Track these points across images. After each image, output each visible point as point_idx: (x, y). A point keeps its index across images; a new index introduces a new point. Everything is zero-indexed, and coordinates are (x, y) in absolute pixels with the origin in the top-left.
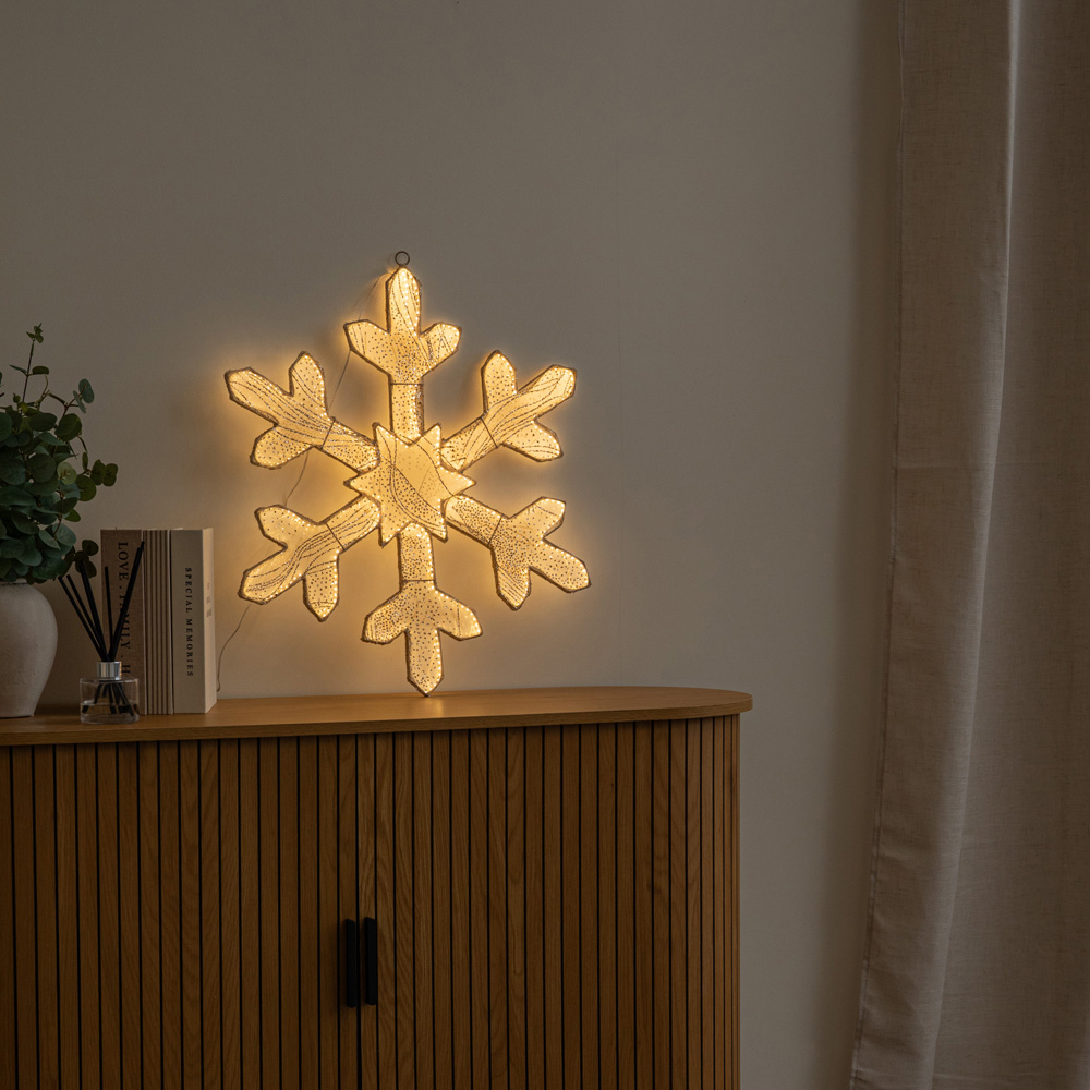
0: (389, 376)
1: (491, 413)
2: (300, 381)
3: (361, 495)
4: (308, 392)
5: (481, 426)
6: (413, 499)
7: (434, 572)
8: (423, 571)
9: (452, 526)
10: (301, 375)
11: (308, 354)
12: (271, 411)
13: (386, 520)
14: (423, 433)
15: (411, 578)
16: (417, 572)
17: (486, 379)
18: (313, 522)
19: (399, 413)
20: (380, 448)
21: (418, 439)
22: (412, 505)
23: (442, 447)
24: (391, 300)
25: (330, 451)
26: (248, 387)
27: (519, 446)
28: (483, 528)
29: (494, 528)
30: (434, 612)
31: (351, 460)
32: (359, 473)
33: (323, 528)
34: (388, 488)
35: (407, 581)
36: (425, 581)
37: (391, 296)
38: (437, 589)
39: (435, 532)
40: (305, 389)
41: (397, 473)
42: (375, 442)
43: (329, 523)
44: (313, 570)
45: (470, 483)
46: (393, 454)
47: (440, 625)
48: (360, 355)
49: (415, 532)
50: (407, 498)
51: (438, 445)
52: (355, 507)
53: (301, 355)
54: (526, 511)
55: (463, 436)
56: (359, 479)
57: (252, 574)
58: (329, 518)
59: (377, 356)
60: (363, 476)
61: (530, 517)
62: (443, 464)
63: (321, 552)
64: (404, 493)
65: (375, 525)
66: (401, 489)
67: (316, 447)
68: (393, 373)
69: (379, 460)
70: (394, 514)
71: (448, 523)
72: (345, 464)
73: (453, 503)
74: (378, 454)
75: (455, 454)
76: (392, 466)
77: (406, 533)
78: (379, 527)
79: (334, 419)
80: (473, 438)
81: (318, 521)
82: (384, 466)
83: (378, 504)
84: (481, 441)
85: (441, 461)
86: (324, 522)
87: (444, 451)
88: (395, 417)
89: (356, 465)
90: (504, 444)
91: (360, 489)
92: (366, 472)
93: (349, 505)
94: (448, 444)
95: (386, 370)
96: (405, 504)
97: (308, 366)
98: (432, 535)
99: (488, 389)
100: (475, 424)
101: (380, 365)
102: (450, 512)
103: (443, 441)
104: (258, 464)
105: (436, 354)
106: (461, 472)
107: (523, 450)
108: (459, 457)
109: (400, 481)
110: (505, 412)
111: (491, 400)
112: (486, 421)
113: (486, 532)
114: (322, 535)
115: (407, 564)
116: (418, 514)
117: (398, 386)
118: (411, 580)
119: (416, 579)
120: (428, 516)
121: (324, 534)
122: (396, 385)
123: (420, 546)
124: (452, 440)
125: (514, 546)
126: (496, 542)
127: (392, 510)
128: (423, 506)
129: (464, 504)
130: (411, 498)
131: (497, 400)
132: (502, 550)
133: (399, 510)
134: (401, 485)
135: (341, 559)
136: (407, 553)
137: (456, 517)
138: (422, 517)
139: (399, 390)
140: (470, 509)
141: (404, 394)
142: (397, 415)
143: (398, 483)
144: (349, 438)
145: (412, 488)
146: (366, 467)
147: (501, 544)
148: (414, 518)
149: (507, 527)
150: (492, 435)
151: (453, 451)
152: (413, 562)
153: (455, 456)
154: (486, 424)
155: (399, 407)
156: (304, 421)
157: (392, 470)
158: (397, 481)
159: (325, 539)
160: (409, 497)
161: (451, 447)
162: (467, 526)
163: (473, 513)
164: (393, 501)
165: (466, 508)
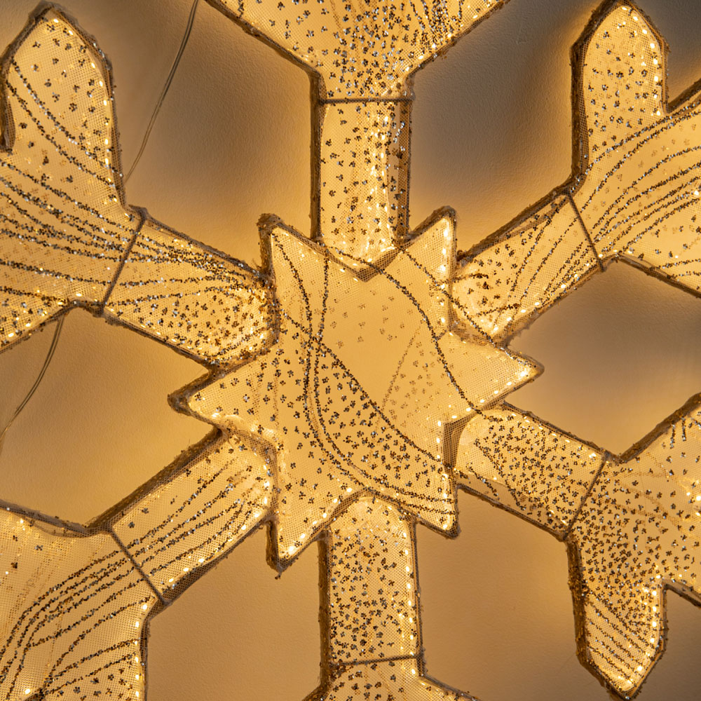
0: (315, 78)
1: (594, 176)
2: (32, 105)
3: (218, 434)
4: (60, 137)
5: (567, 213)
6: (367, 431)
7: (418, 633)
8: (390, 631)
9: (467, 490)
10: (36, 80)
11: (63, 15)
13: (290, 496)
14: (405, 236)
15: (355, 655)
16: (372, 641)
17: (587, 76)
18: (74, 530)
19: (339, 187)
20: (280, 293)
21: (389, 258)
22: (364, 450)
23: (454, 279)
25: (129, 315)
27: (659, 261)
28: (552, 496)
29: (582, 491)
31: (192, 335)
32: (215, 371)
33: (101, 542)
34: (299, 406)
35: (342, 668)
36: (392, 661)
38: (425, 676)
39: (424, 515)
40: (49, 126)
41: (328, 360)
42: (265, 276)
43: (119, 527)
45: (524, 372)
46: (316, 303)
48: (229, 14)
50: (350, 431)
51: (443, 270)
52: (200, 469)
53: (38, 17)
54: (666, 439)
55: (514, 243)
56: (214, 386)
58: (119, 510)
59: (280, 17)
60: (227, 379)
61: (675, 453)
62: (455, 326)
63: (94, 619)
64: (345, 418)
65: (257, 514)
66: (338, 406)
67: (85, 305)
68: (325, 71)
69: (275, 326)
70: (312, 478)
71: (460, 486)
72: (175, 348)
73: (478, 428)
74: (273, 307)
75: (489, 294)
76: (315, 342)
77: (344, 528)
78: (270, 523)
79: (141, 215)
80: (545, 245)
81: (84, 520)
82: (289, 344)
83: (268, 452)
84: (564, 251)
85: (452, 316)
86: (103, 524)
87: (460, 290)
88: (325, 199)
89: (208, 350)
90: (620, 258)
91: (215, 416)
92: (235, 368)
93: (183, 463)
94: (472, 268)
95: (307, 58)
96: (346, 448)
97: (59, 52)
98: (413, 521)
99: (590, 109)
100: (548, 209)
101: (288, 45)
102: (469, 458)
103: (462, 258)
105: (452, 8)
106: (503, 342)
107: (670, 271)
108: (499, 303)
109: (333, 382)
110: (631, 171)
111: (595, 139)
112: (580, 199)
113: (561, 504)
114: (96, 568)
115: (344, 618)
116: (380, 471)
117: (339, 106)
118: (354, 663)
119: (370, 657)
120: (407, 476)
121: (104, 565)
122: (334, 102)
123: (384, 561)
124: (483, 256)
125: (632, 536)
126: (585, 527)
127: (308, 468)
128: (396, 449)
129: (505, 433)
130: (364, 428)
131: (614, 138)
132: (599, 548)
133: (328, 467)
134: (336, 394)
135: (151, 629)
136: (347, 585)
137: (484, 467)
138: (392, 480)
139: (343, 117)
140: (522, 444)
141: (355, 130)
142: (332, 193)
143: (328, 390)
144: (186, 270)
145: (367, 400)
146: (236, 353)
147: (597, 533)
148: (369, 483)
149: (618, 487)
150: (592, 237)
151: (486, 286)
152: (363, 609)
153: (491, 299)
154: (579, 207)
155: (340, 170)
156: (46, 230)
157: (314, 353)
158: (326, 385)
159: (106, 580)
160: (358, 428)
161: (480, 276)
162: (513, 491)
163: (530, 455)
164: (312, 443)
165: (513, 443)
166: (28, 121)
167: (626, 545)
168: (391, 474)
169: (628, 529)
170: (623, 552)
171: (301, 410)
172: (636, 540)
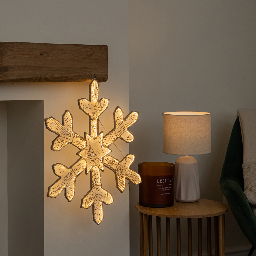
0: (90, 117)
1: (117, 128)
3: (81, 158)
4: (68, 124)
5: (114, 132)
6: (95, 158)
7: (101, 182)
8: (98, 182)
10: (67, 118)
11: (69, 111)
12: (58, 132)
13: (88, 165)
14: (98, 134)
16: (96, 183)
17: (116, 116)
19: (92, 129)
20: (87, 141)
21: (97, 137)
22: (95, 160)
23: (103, 140)
24: (91, 91)
25: (74, 144)
26: (52, 123)
27: (123, 138)
28: (114, 166)
29: (117, 166)
30: (101, 196)
31: (79, 146)
32: (81, 150)
33: (71, 170)
35: (93, 186)
36: (98, 186)
37: (91, 89)
38: (102, 188)
39: (101, 168)
42: (85, 139)
43: (73, 167)
44: (69, 185)
45: (110, 151)
47: (103, 200)
48: (83, 110)
49: (96, 169)
51: (102, 139)
52: (80, 161)
53: (66, 111)
54: (125, 159)
55: (109, 135)
56: (81, 152)
57: (52, 188)
59: (87, 110)
61: (126, 161)
62: (103, 145)
63: (71, 179)
65: (85, 167)
66: (92, 155)
67: (70, 143)
68: (91, 116)
69: (86, 145)
71: (105, 165)
72: (77, 148)
73: (106, 158)
75: (106, 142)
76: (90, 148)
77: (93, 169)
78: (86, 169)
79: (75, 133)
80: (112, 136)
81: (69, 167)
82: (88, 147)
83: (86, 160)
84: (114, 137)
85: (103, 144)
86: (71, 167)
87: (104, 141)
88: (91, 131)
89: (80, 148)
90: (119, 138)
91: (81, 156)
92: (83, 150)
94: (105, 138)
96: (93, 160)
97: (68, 115)
99: (116, 120)
100: (112, 131)
101: (88, 113)
102: (105, 161)
103: (104, 137)
104: (54, 150)
105: (102, 108)
106: (108, 147)
108: (107, 143)
109: (92, 152)
110: (120, 127)
111: (117, 123)
112: (116, 130)
113: (115, 167)
114: (71, 172)
115: (93, 180)
118: (95, 186)
119: (96, 185)
120: (99, 163)
121: (72, 172)
122: (92, 119)
123: (97, 174)
124: (106, 137)
125: (122, 171)
126: (117, 170)
127: (90, 162)
128: (98, 160)
129: (108, 158)
132: (119, 173)
133: (92, 162)
135: (76, 180)
136: (94, 176)
137: (106, 163)
138: (98, 164)
139: (93, 121)
140: (110, 160)
144: (79, 139)
145: (95, 154)
146: (83, 148)
148: (96, 164)
149: (120, 165)
150: (117, 135)
151: (106, 141)
152: (95, 179)
153: (107, 142)
155: (92, 127)
156: (67, 134)
159: (72, 174)
161: (105, 139)
162: (109, 166)
163: (111, 161)
164: (90, 159)
165: (109, 160)
166: (66, 122)
168: (97, 163)
169: (121, 170)
170: (121, 173)
171: (89, 155)
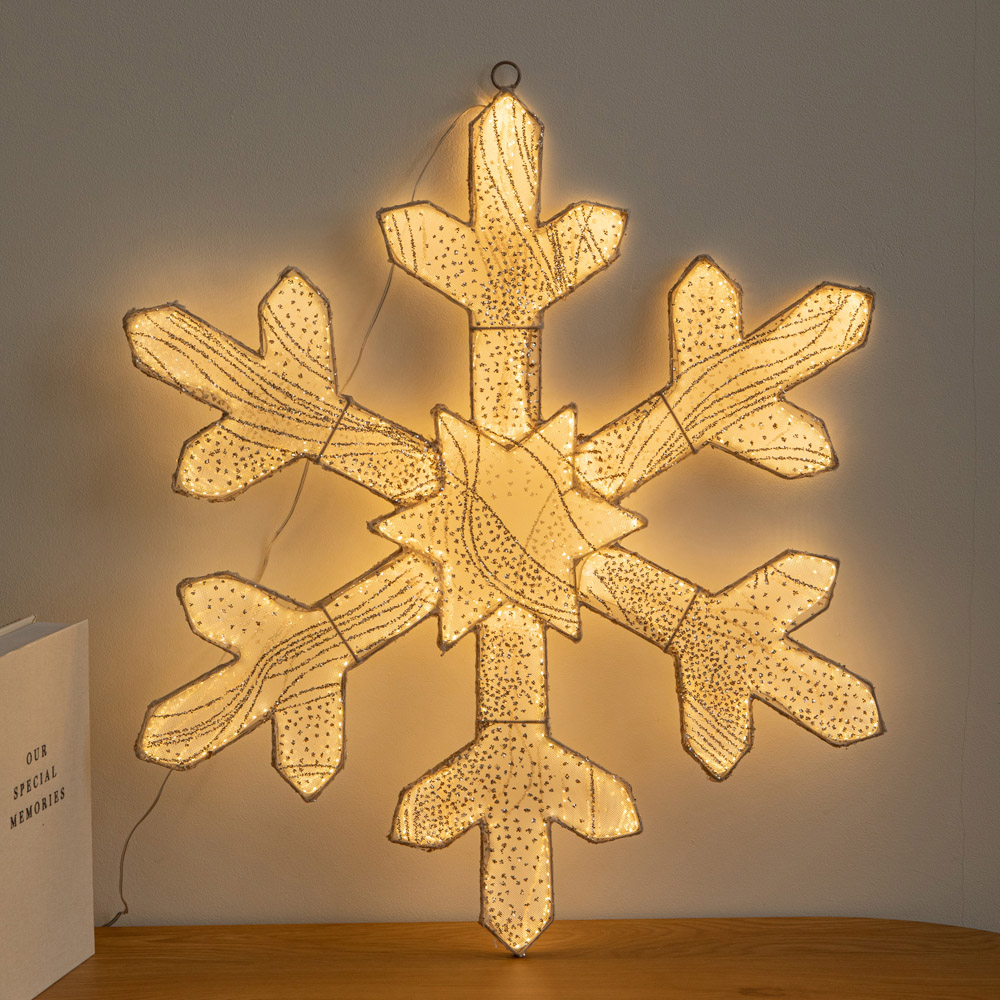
0: (469, 313)
1: (684, 383)
2: (277, 329)
3: (402, 550)
4: (295, 350)
5: (662, 410)
6: (509, 557)
7: (545, 705)
8: (523, 702)
9: (587, 606)
10: (281, 314)
11: (300, 274)
12: (213, 389)
13: (451, 598)
14: (538, 423)
15: (497, 716)
16: (509, 706)
17: (677, 313)
18: (300, 606)
19: (486, 386)
20: (445, 457)
21: (526, 437)
22: (506, 570)
23: (576, 453)
24: (478, 161)
25: (338, 465)
26: (171, 342)
27: (742, 448)
28: (654, 617)
29: (679, 615)
30: (538, 787)
31: (382, 481)
32: (399, 506)
33: (318, 616)
34: (458, 535)
35: (486, 724)
36: (524, 723)
37: (478, 153)
38: (548, 736)
39: (554, 622)
40: (287, 341)
41: (480, 505)
42: (435, 445)
43: (330, 608)
44: (291, 702)
46: (471, 468)
47: (552, 813)
48: (409, 273)
49: (510, 620)
50: (498, 556)
51: (569, 447)
52: (388, 574)
53: (283, 275)
54: (751, 582)
55: (622, 429)
56: (398, 517)
57: (163, 710)
58: (331, 598)
59: (443, 274)
60: (408, 513)
61: (758, 593)
63: (308, 667)
64: (492, 546)
65: (428, 608)
66: (487, 537)
67: (308, 457)
68: (474, 309)
69: (442, 480)
70: (467, 587)
71: (584, 604)
72: (370, 489)
73: (596, 563)
74: (440, 466)
75: (604, 466)
76: (471, 491)
77: (493, 624)
78: (436, 613)
79: (348, 401)
80: (645, 431)
81: (309, 602)
82: (453, 491)
83: (437, 566)
84: (662, 436)
85: (575, 480)
86: (320, 605)
87: (582, 461)
88: (477, 394)
89: (393, 491)
90: (711, 445)
91: (399, 539)
92: (412, 506)
93: (376, 570)
94: (590, 446)
95: (463, 301)
96: (493, 568)
97: (296, 297)
98: (546, 626)
99: (679, 336)
100: (647, 407)
101: (449, 291)
102: (589, 582)
103: (582, 439)
104: (185, 493)
105: (569, 266)
106: (616, 502)
107: (753, 455)
108: (611, 472)
109: (483, 521)
110: (717, 378)
111: (684, 356)
112: (673, 399)
113: (662, 623)
114: (312, 632)
115: (489, 688)
116: (519, 586)
117: (484, 331)
118: (496, 722)
119: (506, 718)
120: (540, 591)
121: (317, 630)
122: (481, 329)
123: (520, 651)
124: (598, 439)
125: (722, 654)
126: (682, 643)
127: (465, 579)
128: (531, 572)
129: (617, 566)
130: (506, 555)
131: (699, 357)
132: (695, 660)
133: (480, 580)
134: (485, 529)
135: (351, 679)
136: (493, 665)
137: (601, 591)
138: (527, 593)
139: (488, 339)
140: (630, 576)
141: (497, 348)
142: (482, 390)
143: (479, 526)
144: (377, 437)
145: (508, 535)
146: (413, 495)
147: (692, 648)
148: (511, 594)
149: (708, 614)
150: (684, 427)
151: (601, 459)
152: (503, 683)
153: (605, 469)
154: (671, 405)
155: (487, 375)
156: (284, 406)
157: (469, 499)
158: (478, 522)
159: (318, 640)
160: (501, 554)
161: (595, 452)
162: (624, 611)
163: (637, 584)
164: (468, 562)
165: (622, 575)
166: (274, 338)
167: (717, 660)
168: (527, 590)
169: (719, 647)
170: (715, 665)
171: (459, 538)
172: (726, 656)
